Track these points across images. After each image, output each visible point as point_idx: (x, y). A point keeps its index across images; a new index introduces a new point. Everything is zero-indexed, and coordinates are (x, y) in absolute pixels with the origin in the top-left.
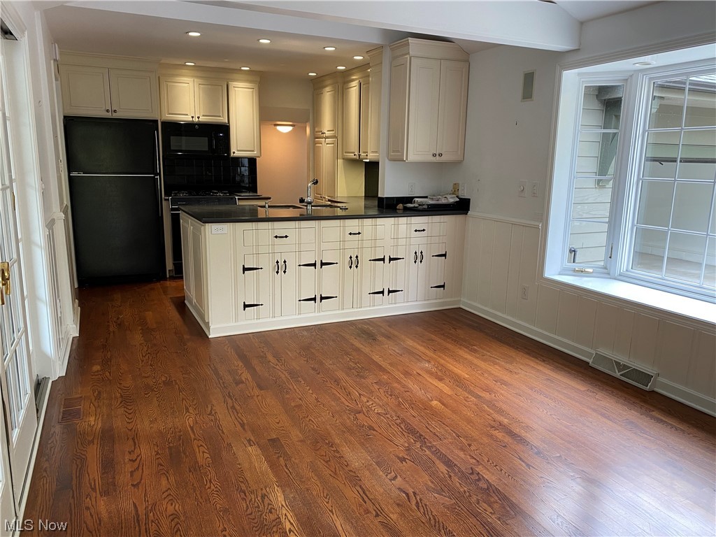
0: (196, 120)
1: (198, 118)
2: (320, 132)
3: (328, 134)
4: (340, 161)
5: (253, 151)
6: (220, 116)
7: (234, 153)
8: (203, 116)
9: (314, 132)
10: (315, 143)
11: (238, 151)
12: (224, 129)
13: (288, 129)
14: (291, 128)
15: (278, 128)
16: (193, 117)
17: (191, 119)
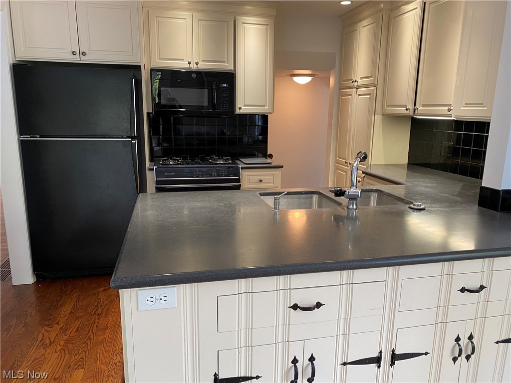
0: (194, 67)
1: (197, 64)
2: (349, 80)
3: (361, 82)
4: (378, 118)
5: (264, 106)
6: (224, 62)
7: (240, 109)
8: (204, 61)
9: (340, 81)
10: (341, 95)
11: (245, 106)
12: (229, 78)
13: (306, 80)
14: (309, 79)
15: (296, 79)
16: (189, 63)
17: (188, 66)
